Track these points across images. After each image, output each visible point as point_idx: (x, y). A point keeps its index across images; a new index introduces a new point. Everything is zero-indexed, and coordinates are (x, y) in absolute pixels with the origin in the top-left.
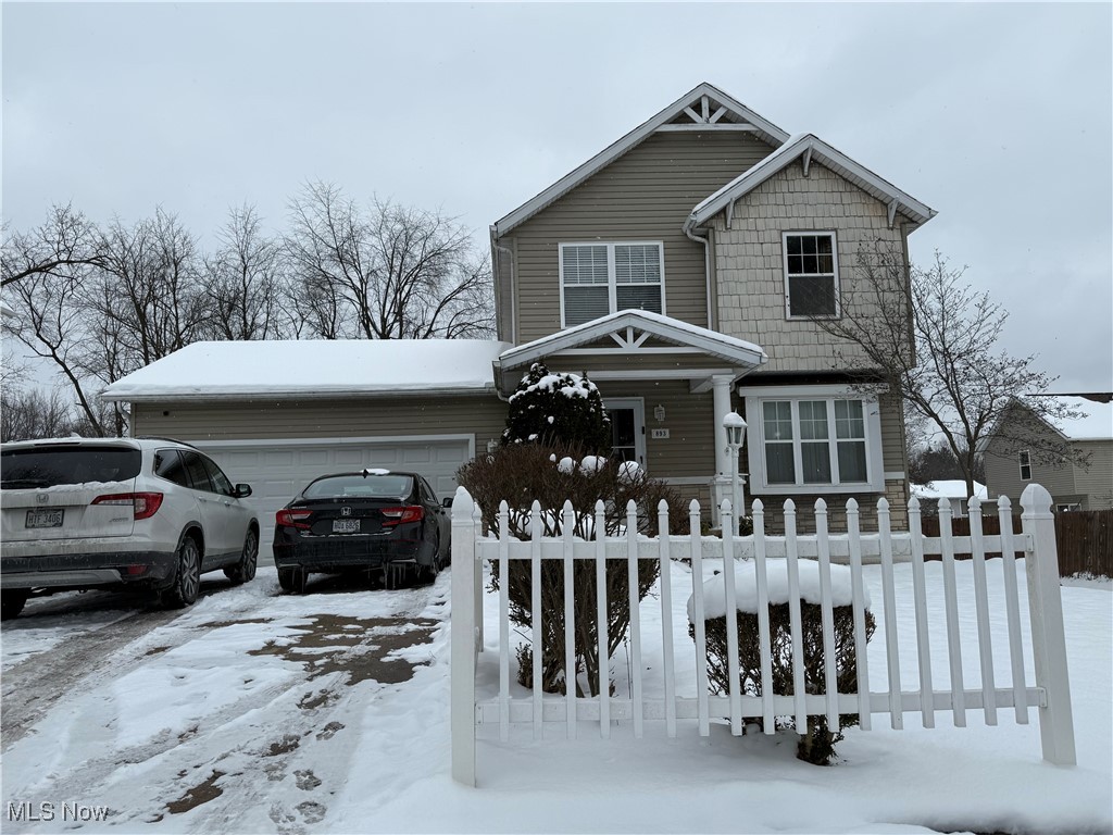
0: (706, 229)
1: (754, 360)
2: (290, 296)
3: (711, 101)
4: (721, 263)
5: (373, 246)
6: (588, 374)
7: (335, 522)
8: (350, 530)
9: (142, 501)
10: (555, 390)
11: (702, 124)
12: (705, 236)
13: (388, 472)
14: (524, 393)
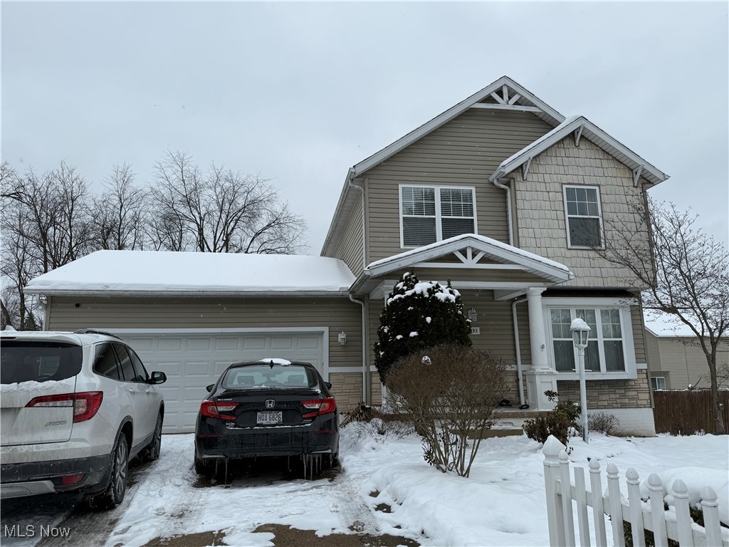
0: (509, 180)
1: (563, 276)
2: (152, 226)
3: (510, 90)
4: (520, 204)
5: (210, 196)
6: (453, 283)
7: (259, 414)
8: (273, 422)
9: (83, 402)
10: (430, 295)
11: (504, 104)
12: (508, 184)
13: (288, 362)
14: (403, 296)
